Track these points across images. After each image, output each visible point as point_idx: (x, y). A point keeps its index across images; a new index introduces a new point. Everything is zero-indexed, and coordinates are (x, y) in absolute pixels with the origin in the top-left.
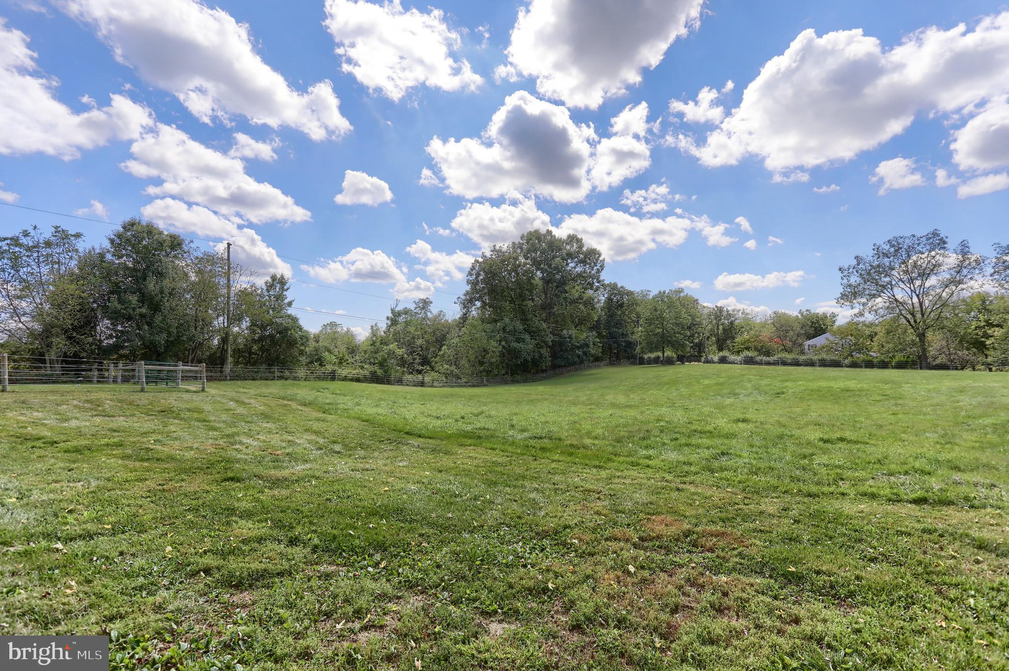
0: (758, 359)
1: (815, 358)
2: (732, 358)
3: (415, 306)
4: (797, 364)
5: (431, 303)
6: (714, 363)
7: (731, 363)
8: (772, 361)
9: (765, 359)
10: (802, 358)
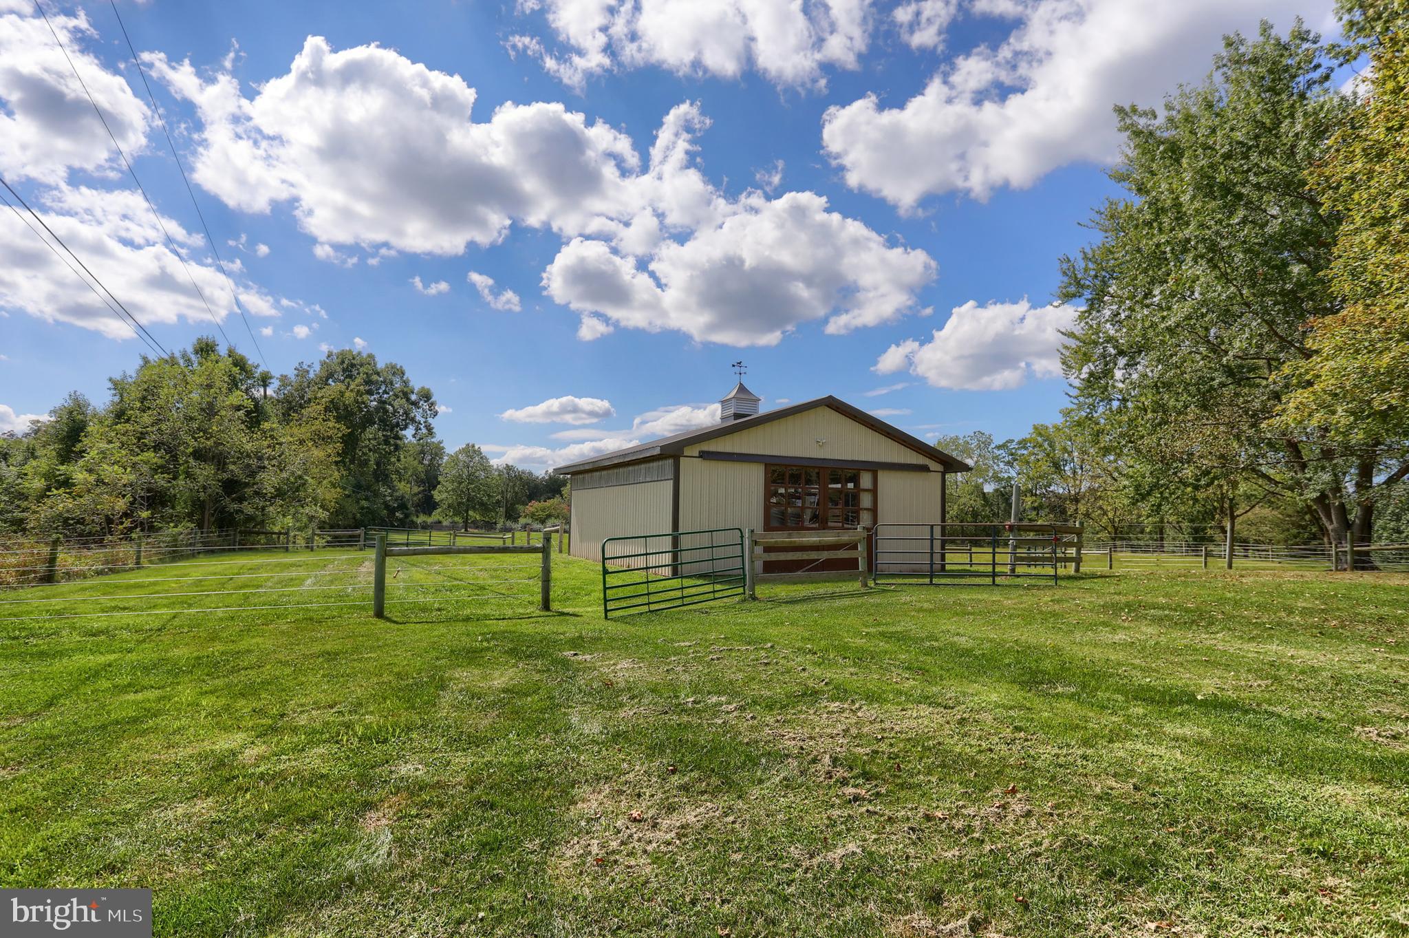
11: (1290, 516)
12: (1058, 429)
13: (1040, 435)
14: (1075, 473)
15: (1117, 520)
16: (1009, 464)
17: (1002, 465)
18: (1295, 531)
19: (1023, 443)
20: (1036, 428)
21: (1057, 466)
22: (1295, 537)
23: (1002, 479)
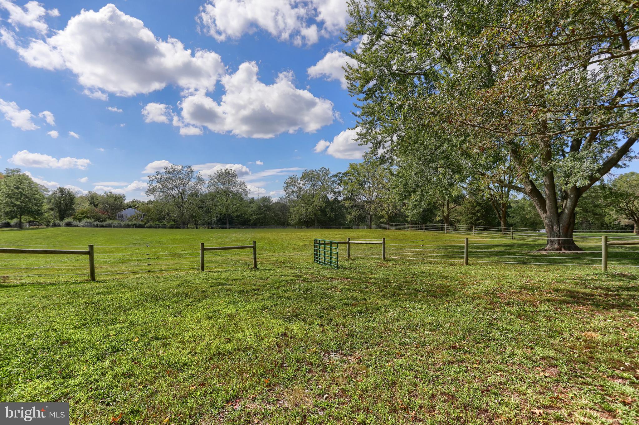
0: (95, 223)
1: (130, 223)
2: (76, 223)
4: (120, 226)
6: (63, 226)
7: (75, 226)
8: (104, 225)
9: (100, 224)
10: (123, 223)
11: (468, 208)
12: (362, 166)
13: (353, 168)
14: (370, 188)
15: (390, 212)
16: (339, 184)
17: (335, 185)
18: (470, 216)
19: (345, 174)
20: (351, 165)
21: (361, 185)
22: (471, 219)
23: (337, 192)
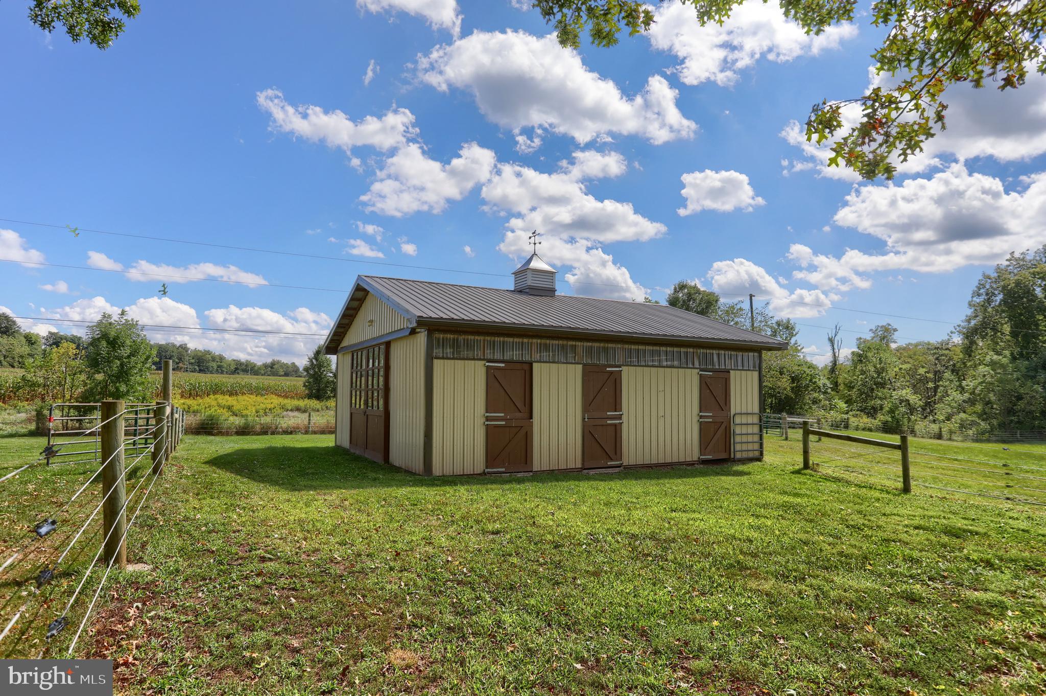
3: (872, 335)
5: (895, 330)
